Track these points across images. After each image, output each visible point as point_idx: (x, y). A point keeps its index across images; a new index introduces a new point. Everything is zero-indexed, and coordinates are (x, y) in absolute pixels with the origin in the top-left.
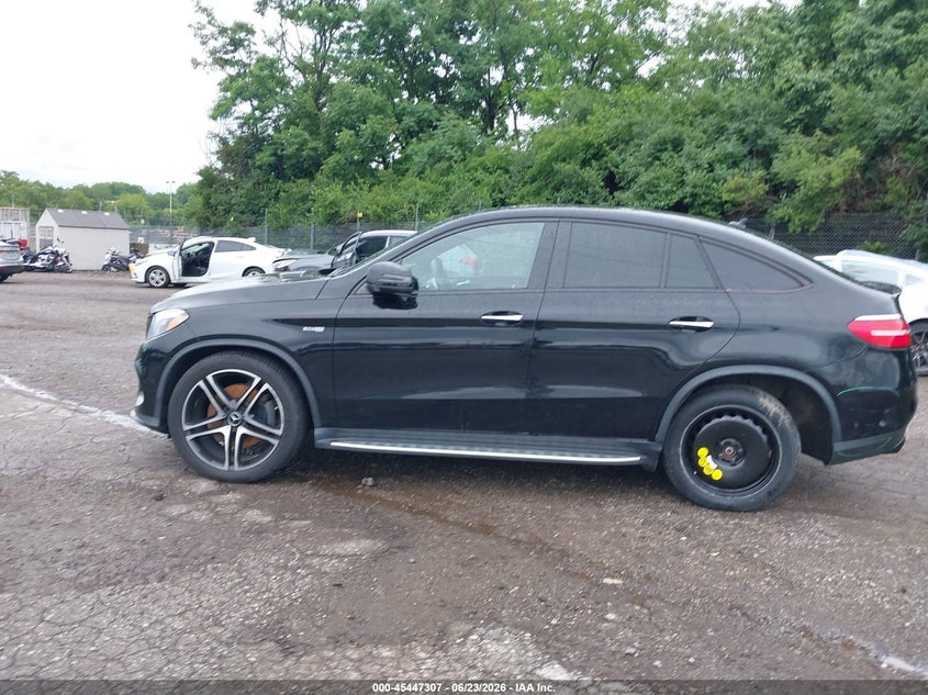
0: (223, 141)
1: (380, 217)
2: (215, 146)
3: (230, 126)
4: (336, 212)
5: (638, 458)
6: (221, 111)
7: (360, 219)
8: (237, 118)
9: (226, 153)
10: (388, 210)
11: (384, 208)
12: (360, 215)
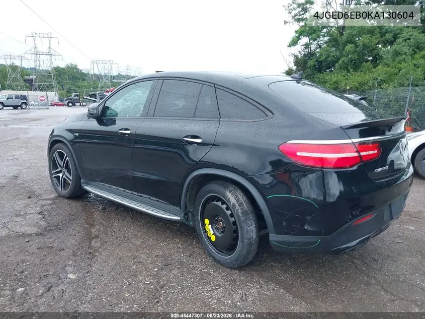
0: (296, 57)
1: (357, 88)
2: (292, 59)
3: (299, 49)
4: (337, 87)
5: (179, 218)
6: (294, 43)
7: (349, 89)
8: (302, 45)
9: (297, 62)
10: (361, 84)
11: (360, 84)
12: (348, 88)
